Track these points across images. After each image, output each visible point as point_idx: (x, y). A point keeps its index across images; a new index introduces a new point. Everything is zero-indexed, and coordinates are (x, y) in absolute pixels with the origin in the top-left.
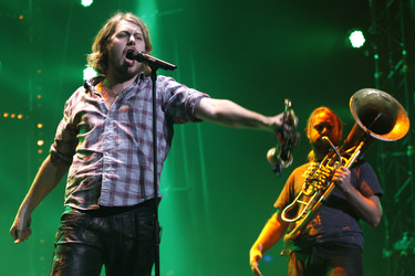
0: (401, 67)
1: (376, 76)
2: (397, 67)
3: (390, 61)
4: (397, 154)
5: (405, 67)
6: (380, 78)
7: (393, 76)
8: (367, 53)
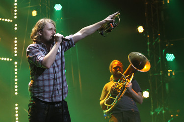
0: (158, 40)
1: (148, 44)
2: (156, 40)
3: (154, 38)
4: (156, 74)
5: (159, 40)
6: (149, 45)
7: (155, 44)
8: (144, 35)
